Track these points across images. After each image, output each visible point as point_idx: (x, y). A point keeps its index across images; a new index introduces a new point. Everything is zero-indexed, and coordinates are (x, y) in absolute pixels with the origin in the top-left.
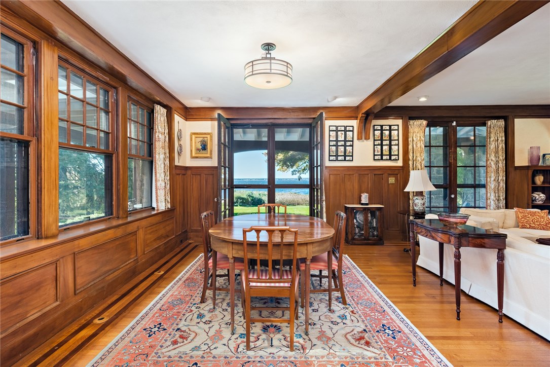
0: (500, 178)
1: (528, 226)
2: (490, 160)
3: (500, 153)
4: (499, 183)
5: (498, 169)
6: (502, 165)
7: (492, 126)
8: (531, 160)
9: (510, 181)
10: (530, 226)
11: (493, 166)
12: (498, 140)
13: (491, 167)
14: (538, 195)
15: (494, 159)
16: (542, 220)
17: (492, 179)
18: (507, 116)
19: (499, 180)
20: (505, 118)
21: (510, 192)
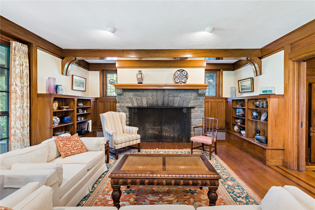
0: (25, 105)
1: (70, 153)
2: (14, 86)
3: (25, 79)
4: (24, 110)
5: (23, 95)
6: (26, 91)
7: (17, 48)
8: (49, 89)
9: (33, 108)
10: (71, 153)
11: (19, 92)
12: (23, 65)
13: (16, 93)
14: (56, 119)
15: (19, 84)
16: (78, 144)
17: (18, 106)
18: (31, 43)
19: (24, 107)
20: (29, 45)
21: (33, 118)
